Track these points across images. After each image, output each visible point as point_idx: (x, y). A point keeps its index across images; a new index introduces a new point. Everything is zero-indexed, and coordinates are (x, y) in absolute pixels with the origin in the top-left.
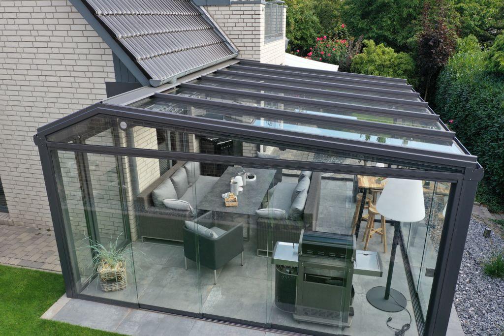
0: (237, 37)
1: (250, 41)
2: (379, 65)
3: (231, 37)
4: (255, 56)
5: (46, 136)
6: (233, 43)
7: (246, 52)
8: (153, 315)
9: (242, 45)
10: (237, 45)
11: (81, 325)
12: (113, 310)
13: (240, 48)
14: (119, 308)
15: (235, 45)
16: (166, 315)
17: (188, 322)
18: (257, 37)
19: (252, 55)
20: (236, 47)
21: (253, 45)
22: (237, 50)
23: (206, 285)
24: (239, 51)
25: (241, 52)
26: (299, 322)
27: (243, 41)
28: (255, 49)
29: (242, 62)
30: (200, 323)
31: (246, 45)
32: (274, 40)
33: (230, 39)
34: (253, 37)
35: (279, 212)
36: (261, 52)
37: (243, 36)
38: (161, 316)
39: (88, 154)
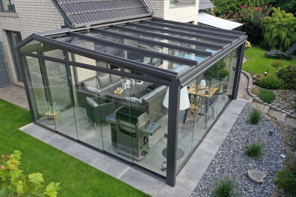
0: (152, 4)
1: (159, 6)
2: (279, 25)
3: (149, 4)
4: (161, 16)
5: (19, 48)
6: (151, 8)
7: (157, 13)
8: (60, 137)
9: (155, 9)
10: (152, 9)
11: (30, 135)
12: (46, 132)
13: (154, 11)
14: (49, 131)
15: (151, 9)
16: (65, 138)
17: (72, 142)
18: (162, 4)
19: (160, 15)
20: (152, 10)
21: (160, 9)
22: (152, 12)
23: (91, 129)
24: (153, 12)
25: (155, 13)
26: (119, 153)
27: (155, 6)
28: (161, 11)
29: (154, 19)
30: (77, 144)
31: (157, 9)
32: (184, 7)
33: (149, 5)
34: (160, 4)
35: (135, 100)
36: (165, 13)
37: (155, 4)
38: (63, 138)
39: (45, 60)
